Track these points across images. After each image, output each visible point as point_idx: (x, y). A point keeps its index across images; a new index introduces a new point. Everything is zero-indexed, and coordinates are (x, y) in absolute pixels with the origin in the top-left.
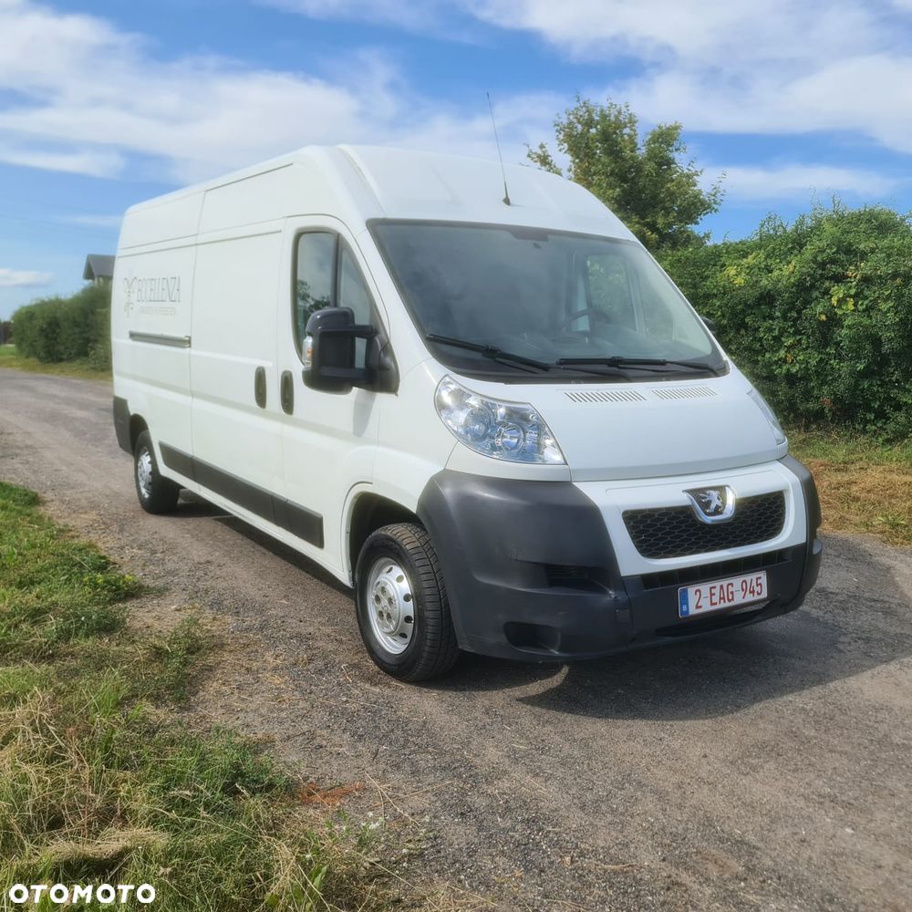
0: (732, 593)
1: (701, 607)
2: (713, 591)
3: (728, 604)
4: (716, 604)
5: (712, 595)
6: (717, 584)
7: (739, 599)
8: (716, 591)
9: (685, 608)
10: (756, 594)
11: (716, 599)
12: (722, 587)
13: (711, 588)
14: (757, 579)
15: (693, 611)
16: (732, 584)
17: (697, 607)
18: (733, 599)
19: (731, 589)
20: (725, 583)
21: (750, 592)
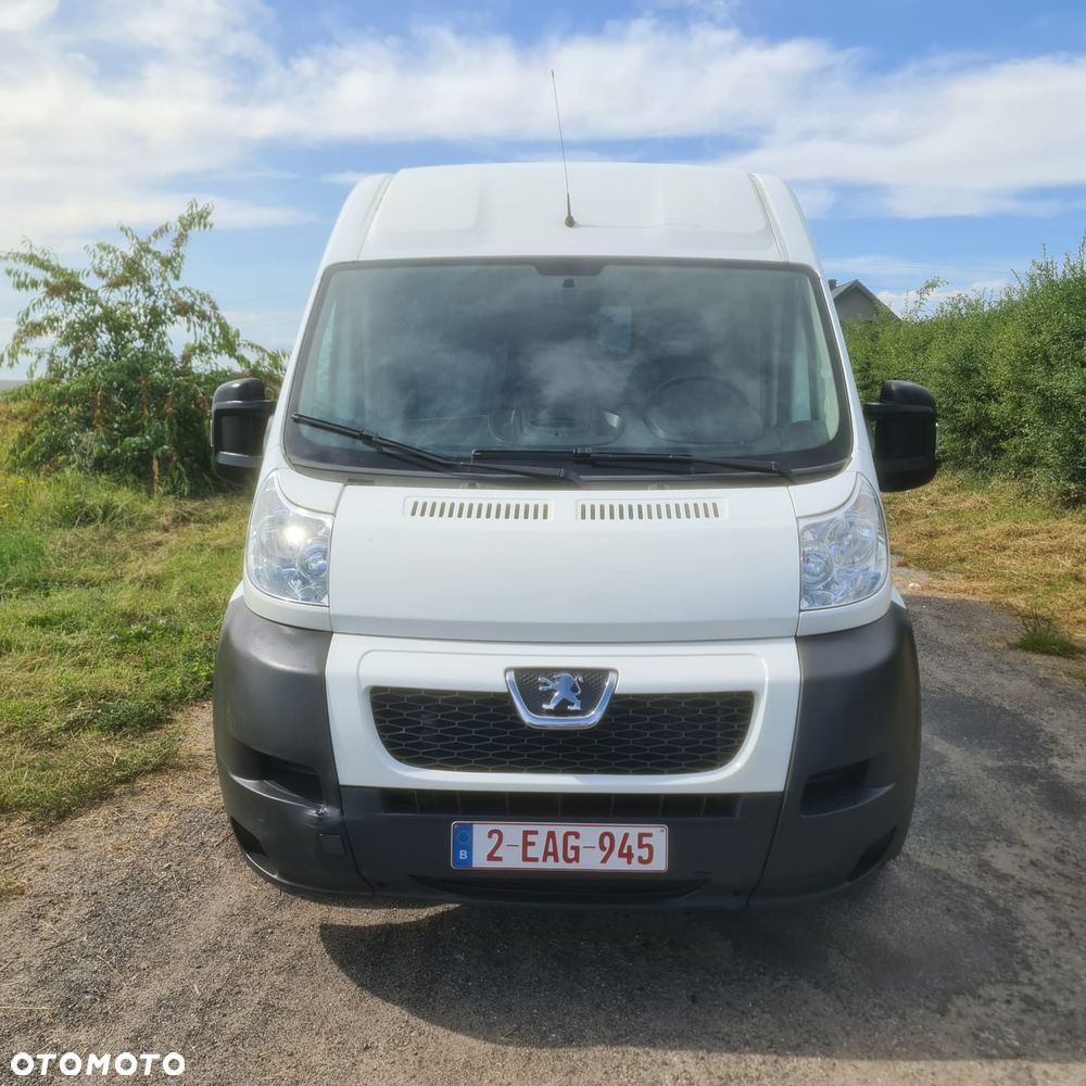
0: (576, 849)
1: (500, 859)
2: (531, 838)
3: (562, 865)
4: (536, 860)
5: (526, 844)
6: (543, 829)
7: (591, 861)
8: (540, 840)
9: (463, 855)
10: (635, 860)
11: (536, 851)
12: (551, 835)
13: (526, 834)
14: (641, 836)
15: (480, 861)
16: (577, 835)
17: (491, 857)
18: (577, 859)
19: (572, 841)
20: (560, 830)
21: (621, 855)
